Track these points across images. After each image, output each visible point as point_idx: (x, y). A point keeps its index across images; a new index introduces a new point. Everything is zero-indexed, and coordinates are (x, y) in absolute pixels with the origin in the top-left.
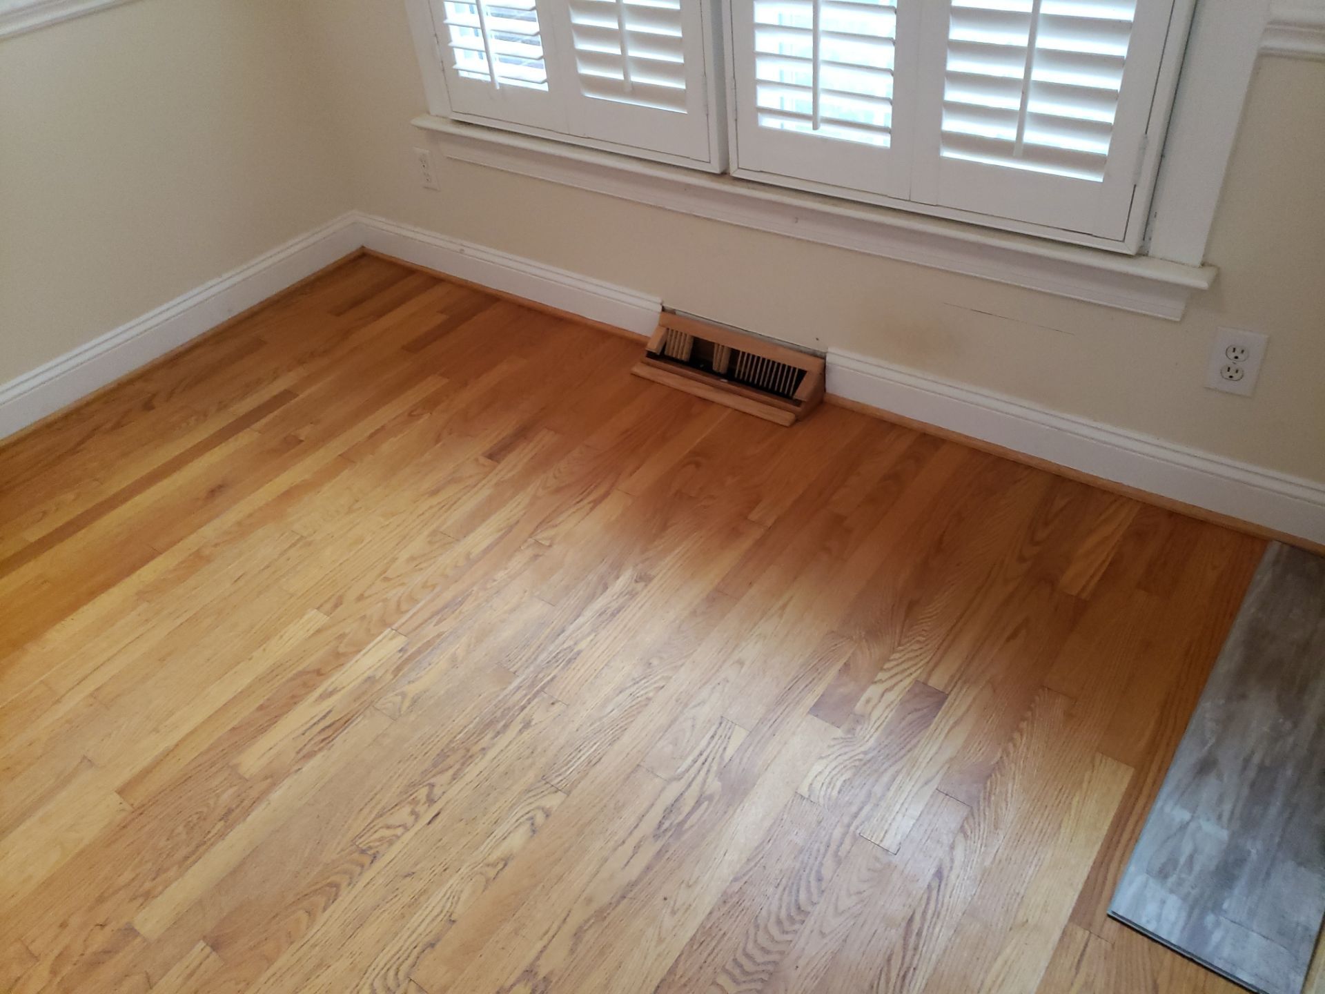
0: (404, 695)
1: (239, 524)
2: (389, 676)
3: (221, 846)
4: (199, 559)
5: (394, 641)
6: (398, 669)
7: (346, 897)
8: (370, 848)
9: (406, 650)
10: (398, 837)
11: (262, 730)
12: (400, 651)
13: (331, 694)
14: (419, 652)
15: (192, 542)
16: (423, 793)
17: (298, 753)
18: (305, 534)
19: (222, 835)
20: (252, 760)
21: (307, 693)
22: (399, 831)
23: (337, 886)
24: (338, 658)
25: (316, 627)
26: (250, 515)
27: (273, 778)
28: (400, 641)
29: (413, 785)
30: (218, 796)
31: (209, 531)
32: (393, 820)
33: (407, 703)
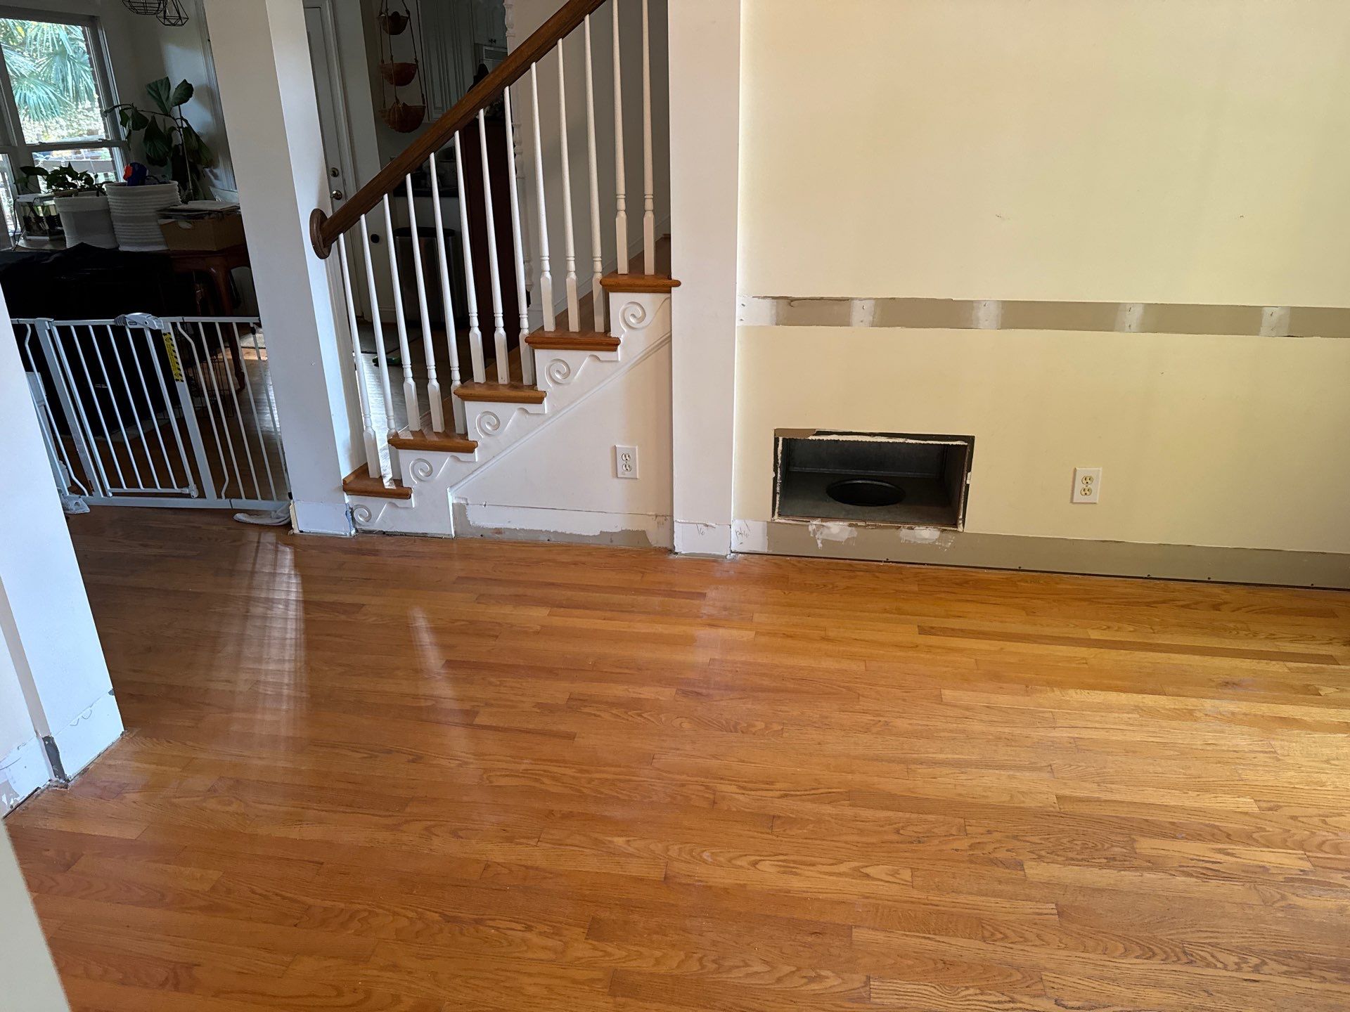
0: (1283, 898)
1: (1233, 714)
2: (1281, 878)
3: (1096, 870)
4: (1189, 715)
5: (1301, 862)
6: (1292, 880)
7: (1154, 964)
8: (1192, 955)
9: (1306, 875)
10: (1216, 967)
11: (1164, 836)
12: (1301, 871)
13: (1228, 854)
14: (1318, 883)
15: (1191, 703)
16: (1254, 961)
17: (1180, 866)
18: (1279, 752)
19: (1101, 867)
20: (1146, 845)
21: (1210, 840)
22: (1219, 965)
23: (1154, 954)
24: (1248, 839)
25: (1245, 810)
26: (1245, 714)
27: (1154, 864)
28: (1307, 865)
29: (1251, 952)
30: (1112, 846)
31: (1208, 704)
32: (1219, 955)
33: (1283, 903)
